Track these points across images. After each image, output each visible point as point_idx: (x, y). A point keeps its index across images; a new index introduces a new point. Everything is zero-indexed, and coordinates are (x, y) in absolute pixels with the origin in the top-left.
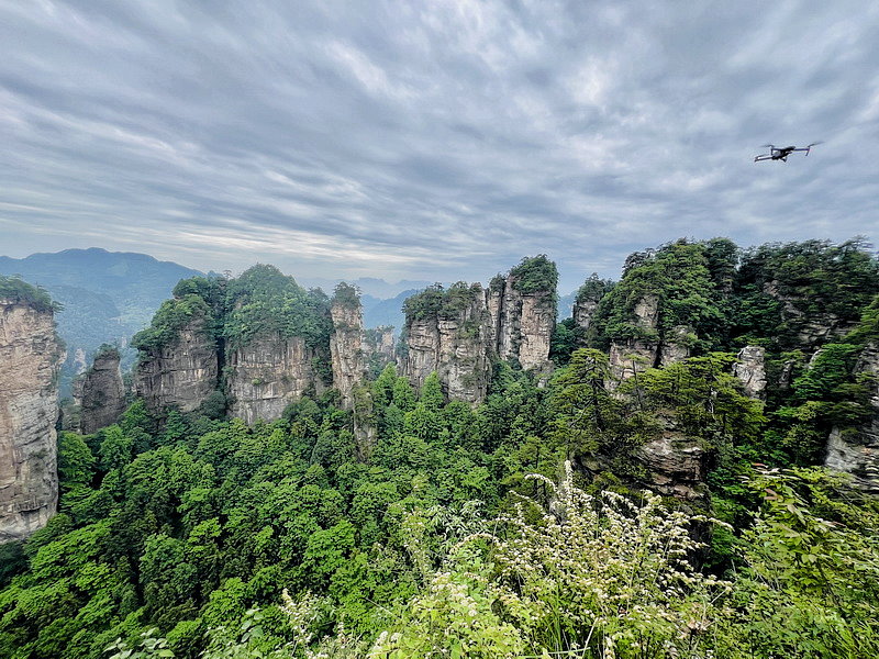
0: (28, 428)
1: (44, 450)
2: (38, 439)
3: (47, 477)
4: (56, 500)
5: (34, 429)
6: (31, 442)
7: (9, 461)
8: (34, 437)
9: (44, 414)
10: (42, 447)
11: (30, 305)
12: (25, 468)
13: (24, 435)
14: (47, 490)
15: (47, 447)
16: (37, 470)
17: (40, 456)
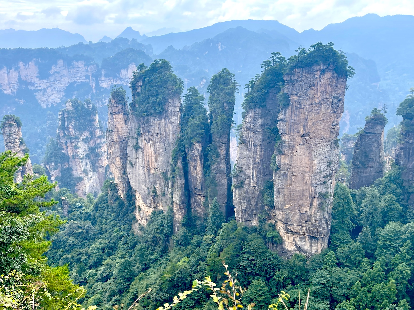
0: (320, 172)
1: (327, 193)
2: (325, 182)
3: (326, 215)
4: (328, 236)
5: (324, 174)
6: (321, 184)
7: (307, 194)
8: (323, 180)
9: (330, 163)
10: (326, 190)
11: (334, 70)
12: (315, 203)
13: (318, 177)
14: (325, 226)
15: (329, 190)
16: (321, 207)
17: (324, 196)
